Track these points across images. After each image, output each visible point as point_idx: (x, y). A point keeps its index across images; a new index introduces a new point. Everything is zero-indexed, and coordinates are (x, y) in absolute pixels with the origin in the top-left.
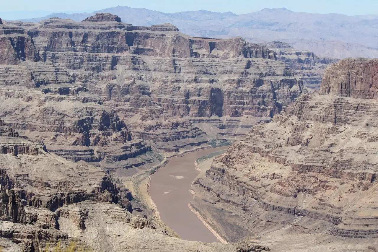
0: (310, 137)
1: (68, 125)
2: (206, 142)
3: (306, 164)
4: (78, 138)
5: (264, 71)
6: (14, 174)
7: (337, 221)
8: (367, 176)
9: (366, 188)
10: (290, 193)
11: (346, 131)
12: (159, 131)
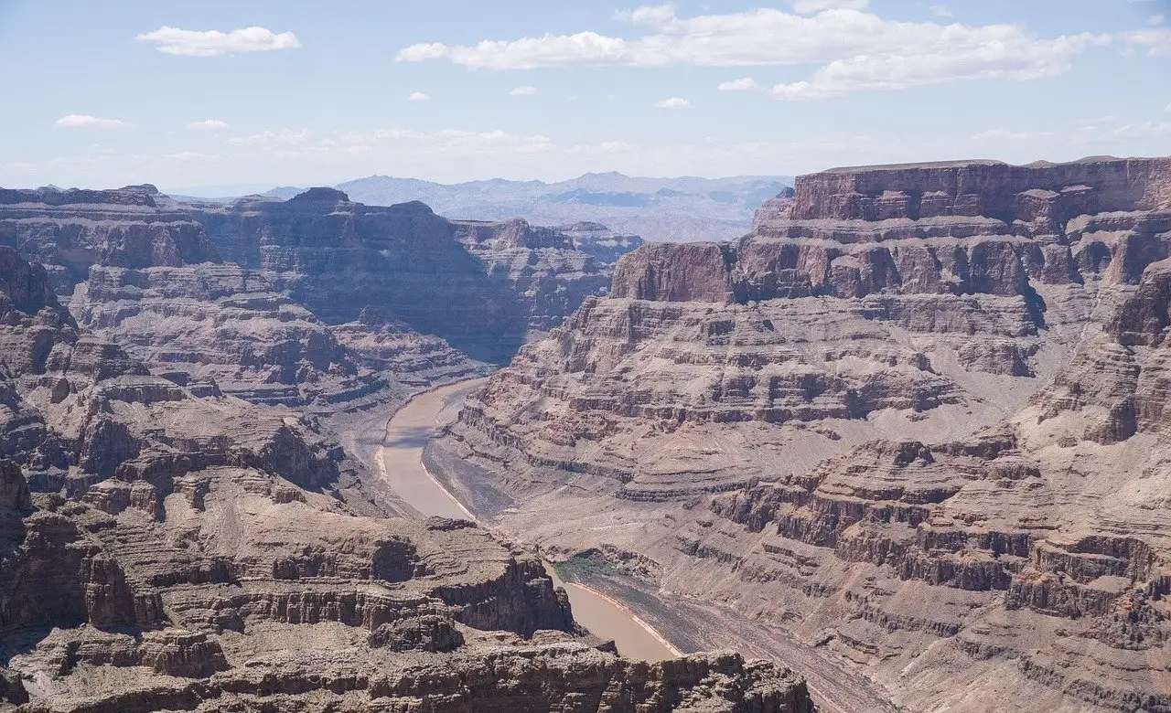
0: (597, 359)
1: (258, 354)
2: (471, 371)
3: (588, 398)
4: (274, 372)
5: (556, 266)
6: (141, 429)
7: (626, 478)
8: (673, 412)
9: (672, 430)
10: (565, 441)
11: (646, 350)
12: (402, 357)
